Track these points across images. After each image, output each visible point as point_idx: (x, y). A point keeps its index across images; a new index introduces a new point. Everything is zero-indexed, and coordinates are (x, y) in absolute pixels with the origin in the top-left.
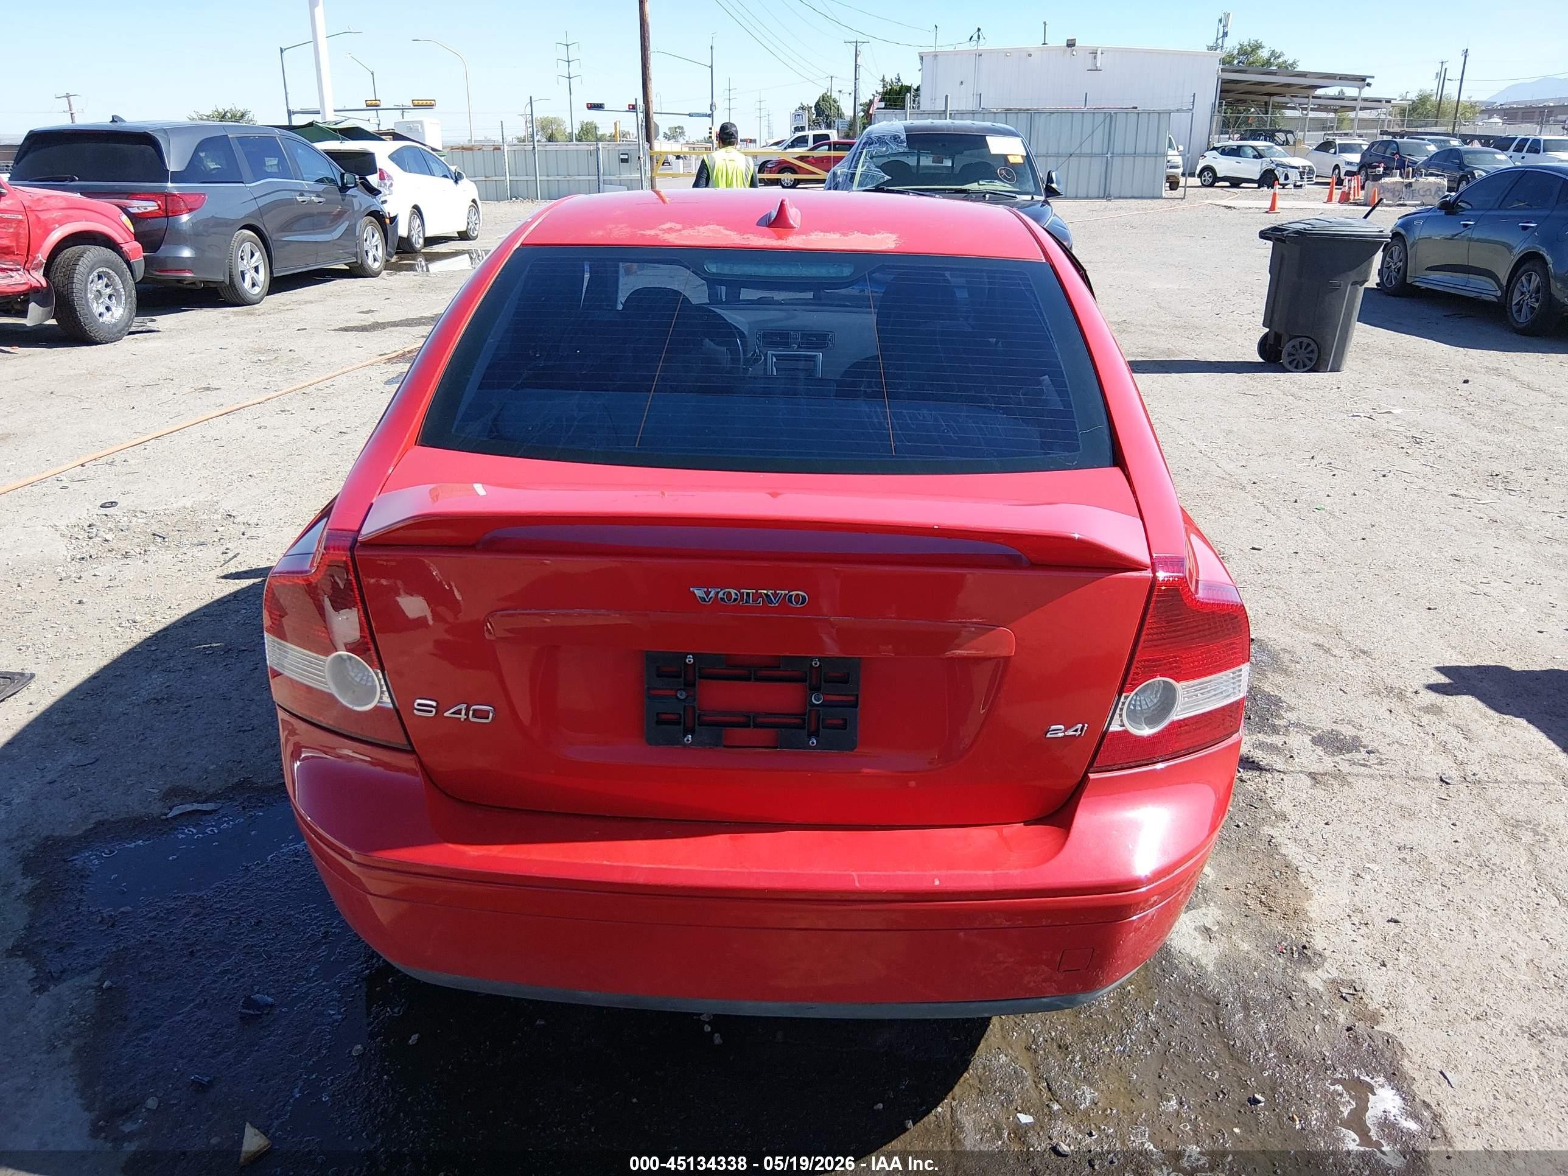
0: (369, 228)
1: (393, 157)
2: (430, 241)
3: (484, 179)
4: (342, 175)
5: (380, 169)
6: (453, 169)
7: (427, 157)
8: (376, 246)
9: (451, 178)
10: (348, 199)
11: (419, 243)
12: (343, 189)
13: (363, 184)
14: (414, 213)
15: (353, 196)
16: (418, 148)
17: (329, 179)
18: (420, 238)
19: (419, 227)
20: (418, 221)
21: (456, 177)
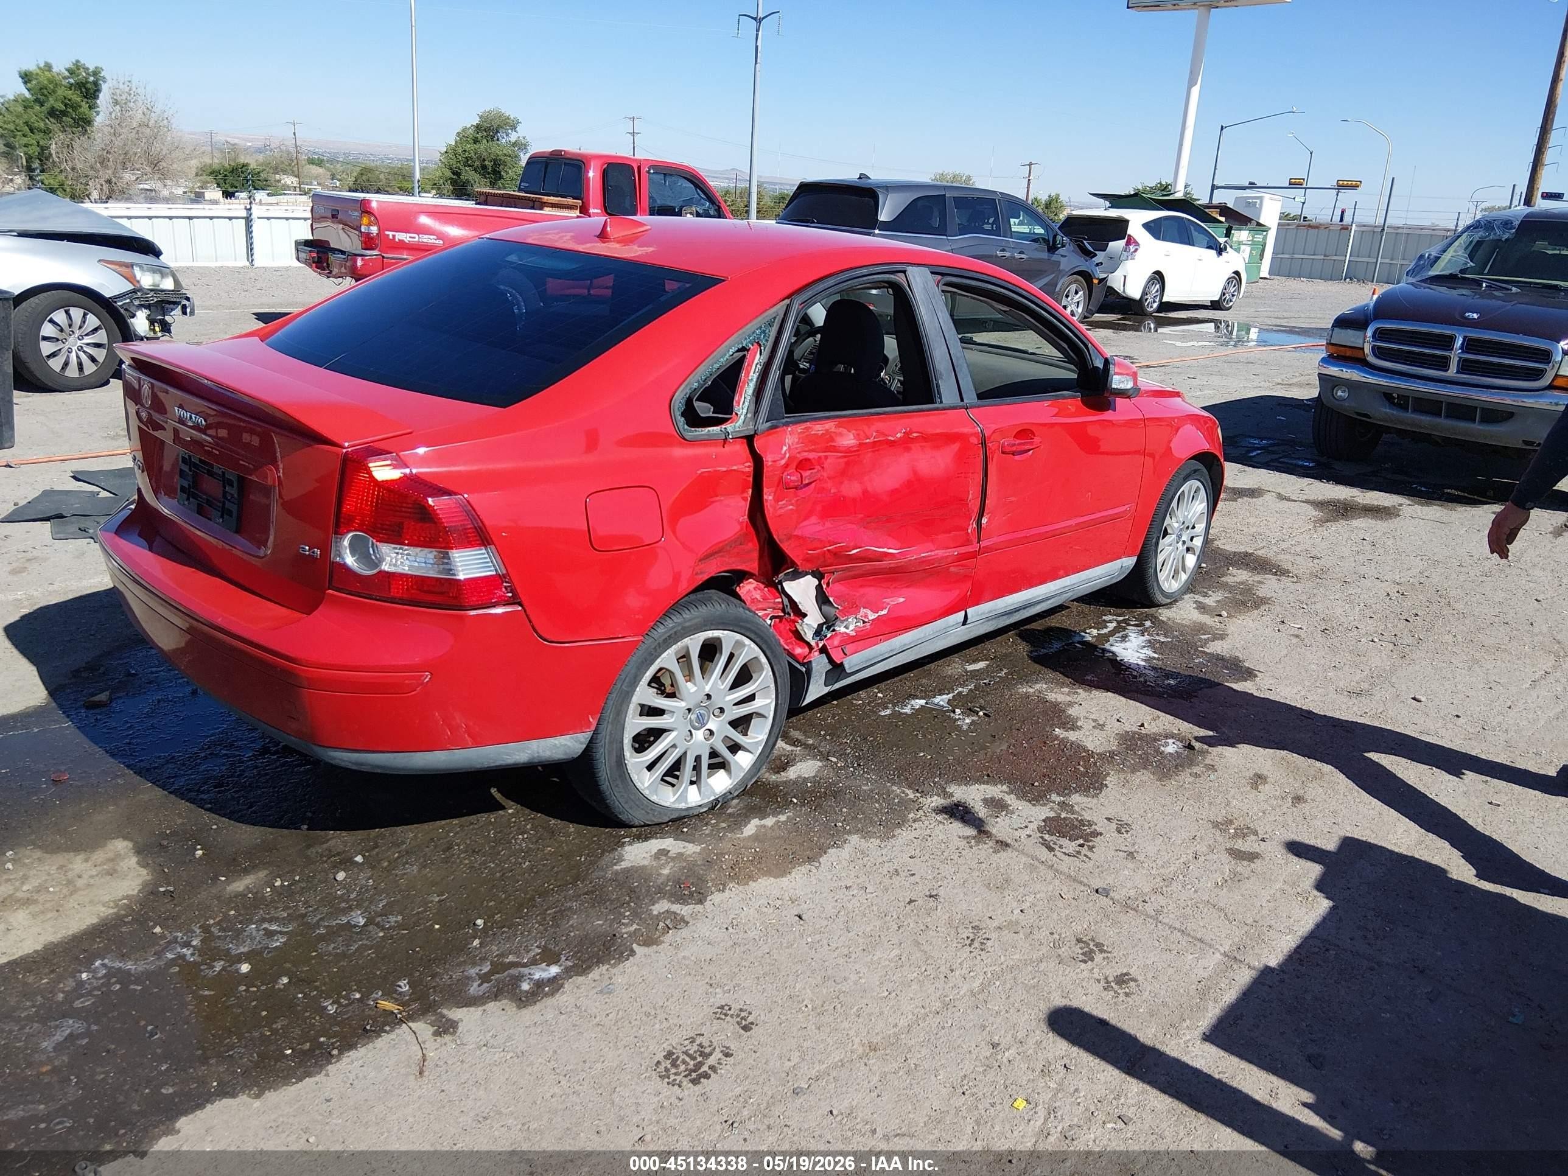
0: (1073, 287)
1: (1147, 226)
2: (1167, 306)
3: (1322, 257)
4: (1055, 237)
5: (1129, 235)
6: (1222, 240)
7: (1192, 228)
8: (1078, 302)
9: (1216, 250)
10: (1055, 258)
11: (1151, 307)
12: (1052, 248)
13: (1078, 246)
14: (1154, 278)
15: (1062, 256)
16: (1183, 218)
17: (1044, 239)
18: (1154, 302)
19: (1157, 291)
20: (1158, 286)
21: (1220, 251)
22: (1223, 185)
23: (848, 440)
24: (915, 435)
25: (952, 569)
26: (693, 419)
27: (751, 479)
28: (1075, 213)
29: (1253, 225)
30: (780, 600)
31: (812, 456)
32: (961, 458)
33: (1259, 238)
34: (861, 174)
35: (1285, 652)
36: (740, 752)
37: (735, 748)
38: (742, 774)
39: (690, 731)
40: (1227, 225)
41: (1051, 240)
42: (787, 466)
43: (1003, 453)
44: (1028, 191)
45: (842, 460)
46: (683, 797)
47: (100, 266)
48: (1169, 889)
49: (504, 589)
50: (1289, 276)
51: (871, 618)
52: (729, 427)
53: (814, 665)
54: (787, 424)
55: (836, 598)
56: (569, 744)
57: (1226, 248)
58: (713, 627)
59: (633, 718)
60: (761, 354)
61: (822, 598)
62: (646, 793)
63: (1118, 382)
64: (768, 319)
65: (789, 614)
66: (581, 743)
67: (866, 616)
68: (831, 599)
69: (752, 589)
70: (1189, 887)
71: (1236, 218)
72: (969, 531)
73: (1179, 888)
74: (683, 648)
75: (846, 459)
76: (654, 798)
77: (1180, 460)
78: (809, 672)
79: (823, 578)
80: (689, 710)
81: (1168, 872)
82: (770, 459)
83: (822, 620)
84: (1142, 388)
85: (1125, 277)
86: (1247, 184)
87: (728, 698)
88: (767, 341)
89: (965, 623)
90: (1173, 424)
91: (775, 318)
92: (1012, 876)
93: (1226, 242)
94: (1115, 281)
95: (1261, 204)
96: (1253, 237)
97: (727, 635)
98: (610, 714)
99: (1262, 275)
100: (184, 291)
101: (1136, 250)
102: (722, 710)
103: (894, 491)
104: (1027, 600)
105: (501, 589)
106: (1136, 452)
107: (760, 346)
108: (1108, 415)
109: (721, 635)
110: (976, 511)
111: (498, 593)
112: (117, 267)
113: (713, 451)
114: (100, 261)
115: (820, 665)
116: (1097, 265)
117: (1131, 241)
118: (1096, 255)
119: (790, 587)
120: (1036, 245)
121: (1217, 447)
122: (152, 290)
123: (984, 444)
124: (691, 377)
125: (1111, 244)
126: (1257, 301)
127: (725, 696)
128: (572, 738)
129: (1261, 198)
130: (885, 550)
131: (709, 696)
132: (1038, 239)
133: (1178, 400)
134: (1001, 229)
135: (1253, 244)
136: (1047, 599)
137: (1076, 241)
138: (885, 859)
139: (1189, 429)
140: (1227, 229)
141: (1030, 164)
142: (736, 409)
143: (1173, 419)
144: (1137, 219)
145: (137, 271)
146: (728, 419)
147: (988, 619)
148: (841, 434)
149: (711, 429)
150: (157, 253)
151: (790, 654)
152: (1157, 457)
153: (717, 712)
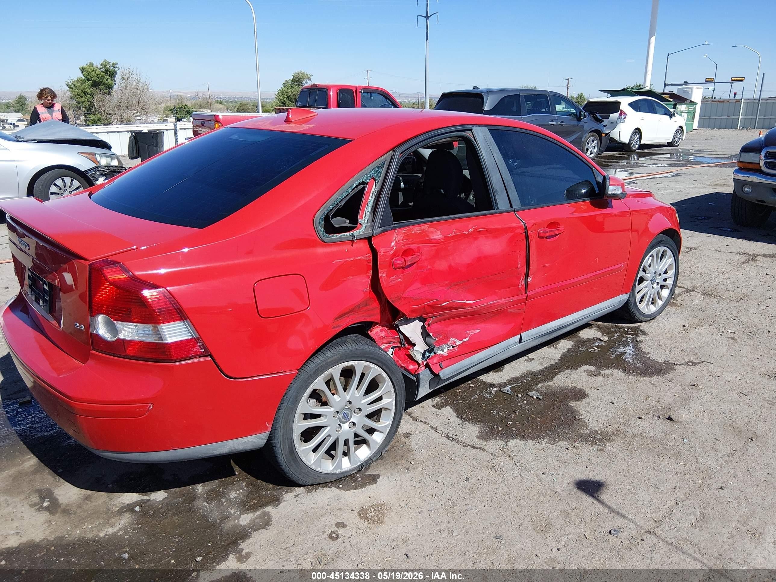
0: (591, 138)
1: (630, 105)
2: (643, 147)
3: (726, 117)
4: (580, 112)
5: (621, 110)
6: (672, 110)
7: (655, 104)
8: (594, 147)
9: (669, 115)
10: (581, 124)
11: (635, 147)
12: (579, 119)
13: (594, 117)
14: (636, 132)
15: (584, 122)
16: (650, 100)
17: (574, 114)
18: (636, 144)
19: (638, 139)
20: (638, 136)
21: (671, 115)
22: (670, 83)
23: (437, 235)
24: (481, 230)
25: (510, 310)
26: (330, 229)
27: (371, 264)
28: (591, 100)
29: (688, 102)
30: (398, 336)
31: (414, 247)
32: (513, 241)
33: (692, 108)
34: (474, 87)
35: (725, 349)
36: (375, 433)
37: (371, 431)
38: (378, 447)
39: (339, 425)
40: (674, 103)
41: (578, 114)
42: (394, 255)
43: (540, 237)
44: (567, 93)
45: (433, 248)
46: (339, 465)
47: (79, 155)
48: (659, 529)
49: (198, 347)
50: (709, 128)
51: (457, 344)
52: (355, 232)
53: (421, 376)
54: (394, 229)
55: (434, 333)
56: (254, 440)
57: (674, 114)
58: (347, 360)
59: (298, 422)
60: (376, 186)
61: (425, 334)
62: (313, 467)
63: (612, 190)
64: (380, 163)
65: (404, 345)
66: (263, 439)
67: (454, 343)
68: (431, 334)
69: (378, 331)
70: (673, 527)
71: (678, 99)
72: (520, 286)
73: (667, 528)
74: (328, 375)
75: (436, 248)
76: (319, 469)
77: (654, 234)
78: (418, 381)
79: (426, 321)
80: (338, 412)
81: (658, 515)
82: (382, 251)
83: (426, 348)
84: (628, 193)
85: (620, 132)
86: (683, 83)
87: (363, 402)
88: (380, 177)
89: (520, 342)
90: (649, 213)
91: (384, 162)
92: (553, 521)
93: (674, 111)
94: (614, 134)
95: (692, 91)
96: (689, 108)
97: (358, 363)
98: (281, 422)
99: (694, 128)
100: (124, 166)
101: (625, 118)
102: (360, 409)
103: (469, 265)
104: (560, 325)
105: (195, 347)
106: (627, 230)
107: (375, 180)
108: (607, 211)
109: (354, 364)
110: (523, 274)
111: (195, 350)
112: (88, 155)
113: (346, 248)
114: (78, 153)
115: (425, 375)
116: (604, 126)
117: (622, 113)
118: (603, 121)
119: (403, 328)
120: (570, 118)
121: (676, 225)
122: (106, 166)
123: (526, 233)
124: (327, 202)
125: (611, 115)
126: (692, 141)
127: (361, 401)
128: (256, 437)
129: (692, 88)
130: (465, 301)
131: (350, 402)
132: (571, 114)
133: (651, 198)
134: (551, 110)
135: (689, 112)
136: (573, 323)
137: (592, 114)
138: (467, 507)
139: (658, 216)
140: (674, 105)
141: (568, 79)
142: (360, 221)
143: (648, 210)
144: (625, 102)
145: (98, 157)
146: (355, 227)
147: (536, 338)
148: (432, 232)
149: (342, 234)
150: (109, 148)
151: (406, 369)
152: (640, 233)
153: (357, 411)
